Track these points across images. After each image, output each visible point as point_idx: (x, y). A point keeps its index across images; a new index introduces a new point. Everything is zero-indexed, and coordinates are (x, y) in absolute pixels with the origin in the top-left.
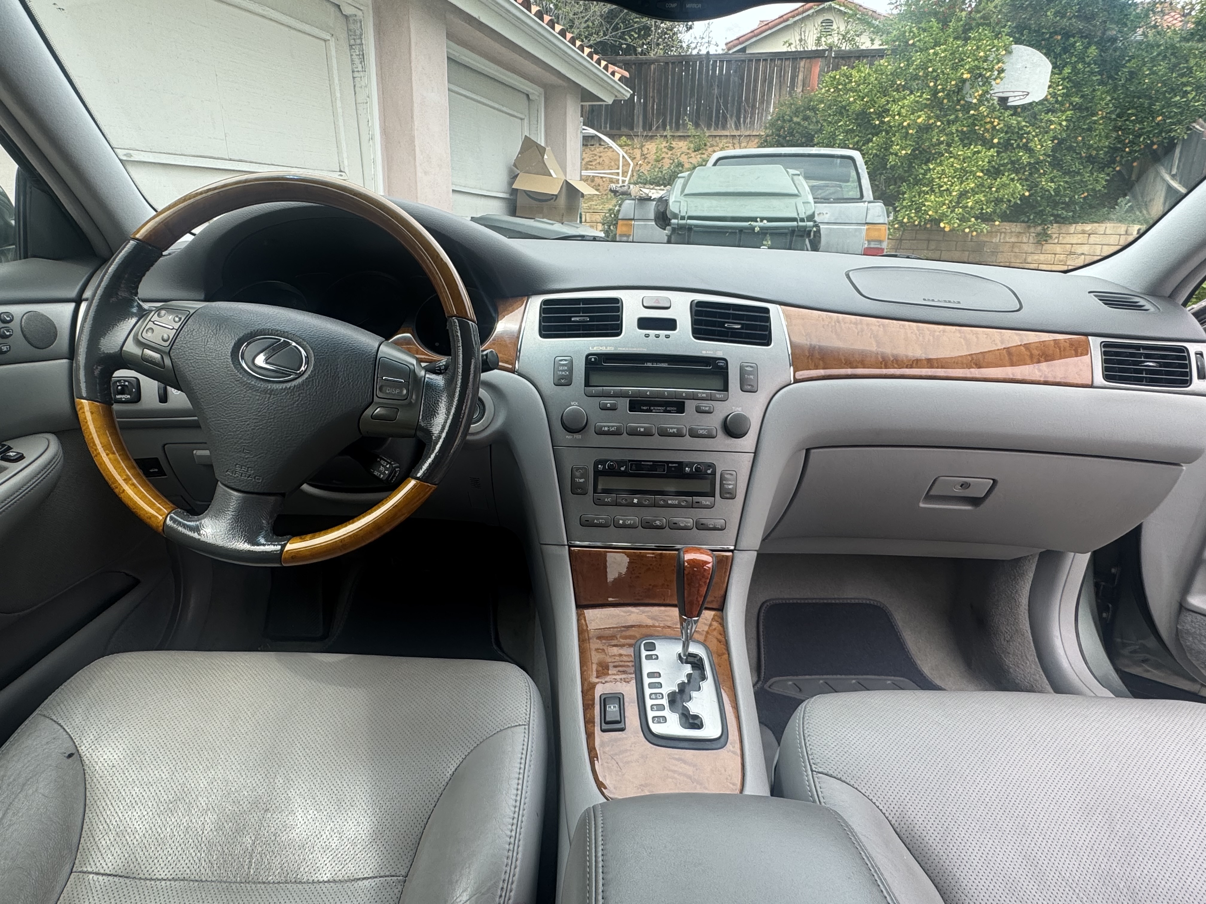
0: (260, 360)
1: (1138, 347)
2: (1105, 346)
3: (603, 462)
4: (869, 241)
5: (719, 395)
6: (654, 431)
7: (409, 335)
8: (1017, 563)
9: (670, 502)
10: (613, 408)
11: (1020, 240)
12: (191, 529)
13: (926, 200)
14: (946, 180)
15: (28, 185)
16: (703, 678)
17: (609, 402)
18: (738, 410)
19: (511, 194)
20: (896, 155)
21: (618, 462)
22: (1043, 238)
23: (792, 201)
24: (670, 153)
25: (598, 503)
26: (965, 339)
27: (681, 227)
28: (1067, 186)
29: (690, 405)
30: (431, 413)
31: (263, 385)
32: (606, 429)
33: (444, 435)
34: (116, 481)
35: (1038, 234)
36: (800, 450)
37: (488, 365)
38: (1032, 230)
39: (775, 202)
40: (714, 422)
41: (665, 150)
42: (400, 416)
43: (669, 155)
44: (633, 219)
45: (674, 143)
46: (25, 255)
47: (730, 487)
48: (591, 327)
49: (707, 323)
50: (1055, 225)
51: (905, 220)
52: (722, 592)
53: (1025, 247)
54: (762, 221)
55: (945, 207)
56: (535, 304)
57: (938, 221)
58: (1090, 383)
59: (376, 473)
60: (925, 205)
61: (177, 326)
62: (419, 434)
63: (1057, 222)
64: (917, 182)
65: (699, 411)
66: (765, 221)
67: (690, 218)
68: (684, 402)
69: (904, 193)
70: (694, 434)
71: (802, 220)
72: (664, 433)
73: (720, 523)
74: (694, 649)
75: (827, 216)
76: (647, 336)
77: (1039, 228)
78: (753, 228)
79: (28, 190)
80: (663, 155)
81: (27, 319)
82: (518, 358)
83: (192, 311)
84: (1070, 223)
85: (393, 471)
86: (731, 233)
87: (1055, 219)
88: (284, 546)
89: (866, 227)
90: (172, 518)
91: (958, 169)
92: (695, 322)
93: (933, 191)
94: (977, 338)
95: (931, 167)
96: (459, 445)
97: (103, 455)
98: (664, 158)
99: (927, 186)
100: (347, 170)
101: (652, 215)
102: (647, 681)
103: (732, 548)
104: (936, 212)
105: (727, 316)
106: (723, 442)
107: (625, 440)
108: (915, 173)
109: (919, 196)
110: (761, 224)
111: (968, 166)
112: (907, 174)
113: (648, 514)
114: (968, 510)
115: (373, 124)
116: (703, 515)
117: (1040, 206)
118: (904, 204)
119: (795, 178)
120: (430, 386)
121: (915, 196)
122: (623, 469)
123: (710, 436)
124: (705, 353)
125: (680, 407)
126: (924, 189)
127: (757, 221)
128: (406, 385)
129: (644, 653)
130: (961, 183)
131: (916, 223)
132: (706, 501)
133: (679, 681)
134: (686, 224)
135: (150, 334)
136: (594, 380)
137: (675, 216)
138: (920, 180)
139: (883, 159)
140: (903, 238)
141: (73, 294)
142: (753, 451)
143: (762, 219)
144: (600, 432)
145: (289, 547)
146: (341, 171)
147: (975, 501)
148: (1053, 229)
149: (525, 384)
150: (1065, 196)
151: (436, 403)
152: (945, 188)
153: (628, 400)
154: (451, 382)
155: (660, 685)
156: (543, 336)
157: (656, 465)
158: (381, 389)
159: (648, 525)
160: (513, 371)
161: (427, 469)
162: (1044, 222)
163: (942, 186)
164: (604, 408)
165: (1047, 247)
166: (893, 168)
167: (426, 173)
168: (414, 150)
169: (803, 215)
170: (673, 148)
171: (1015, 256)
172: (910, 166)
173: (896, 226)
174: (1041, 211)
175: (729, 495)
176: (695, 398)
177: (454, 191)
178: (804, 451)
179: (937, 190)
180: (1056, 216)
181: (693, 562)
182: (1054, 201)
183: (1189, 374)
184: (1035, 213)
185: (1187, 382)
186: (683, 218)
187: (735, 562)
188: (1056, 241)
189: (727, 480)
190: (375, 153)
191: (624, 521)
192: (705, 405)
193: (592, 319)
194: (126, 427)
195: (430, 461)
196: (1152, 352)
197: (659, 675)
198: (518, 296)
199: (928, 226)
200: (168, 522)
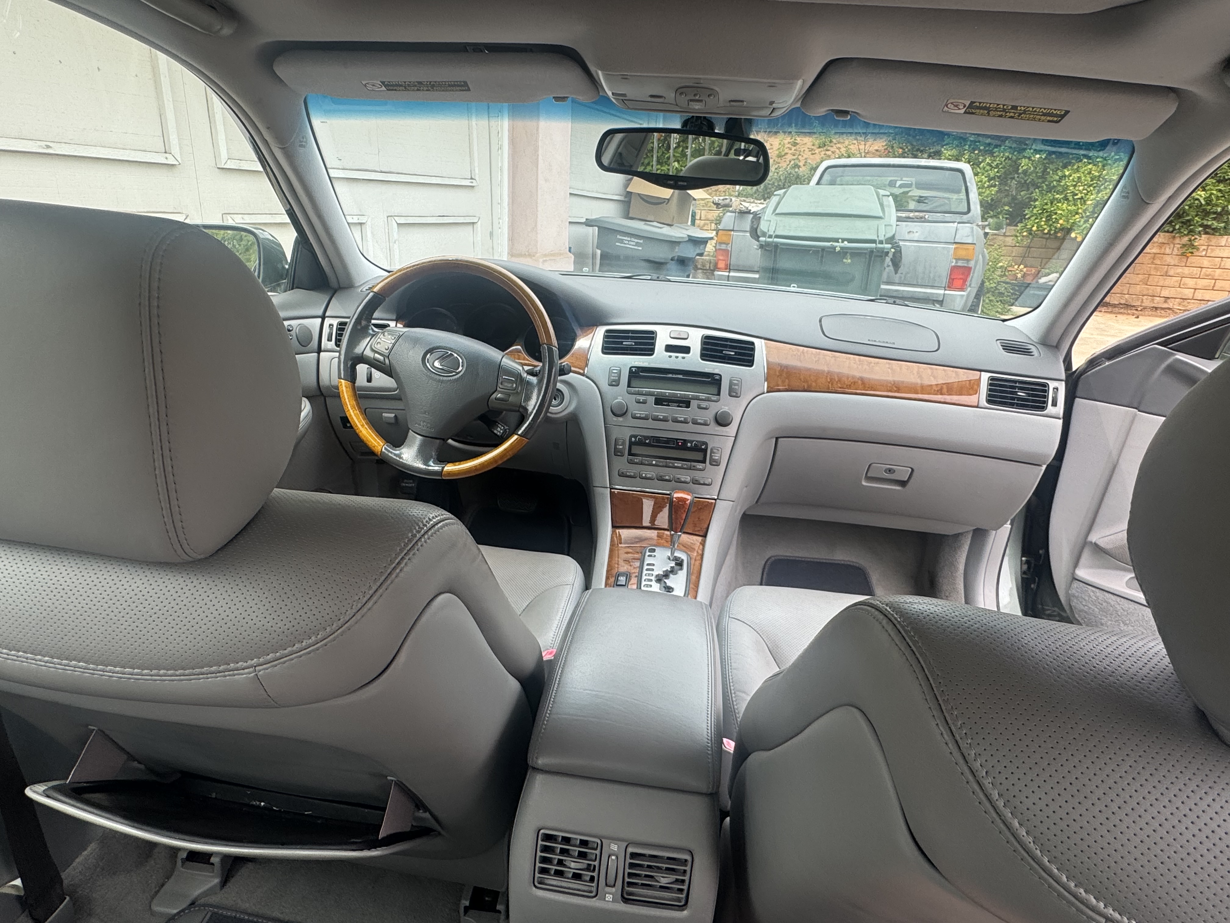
0: (437, 364)
1: (1015, 382)
2: (991, 380)
3: (635, 436)
4: (957, 260)
5: (714, 398)
6: (670, 418)
7: (519, 347)
8: (957, 537)
9: (676, 465)
10: (644, 402)
11: (1162, 251)
12: (395, 455)
13: (1058, 208)
14: (1081, 188)
15: (300, 246)
16: (681, 569)
17: (642, 398)
18: (726, 409)
19: (626, 197)
20: (1029, 158)
21: (644, 436)
22: (1189, 249)
23: (876, 222)
24: (793, 148)
25: (630, 462)
26: (892, 369)
27: (768, 244)
28: (1220, 195)
29: (694, 403)
30: (528, 398)
31: (438, 377)
32: (639, 415)
33: (535, 411)
34: (357, 426)
35: (1184, 246)
36: (772, 438)
37: (563, 371)
38: (1177, 241)
39: (859, 224)
40: (709, 416)
41: (789, 146)
42: (511, 399)
43: (792, 151)
44: (733, 230)
45: (798, 139)
46: (293, 286)
47: (716, 458)
48: (636, 349)
49: (712, 350)
50: (1203, 236)
51: (1034, 228)
52: (706, 526)
53: (1169, 259)
54: (843, 242)
55: (1077, 216)
56: (600, 332)
57: (1069, 231)
58: (976, 404)
59: (495, 432)
60: (1056, 213)
61: (393, 341)
62: (521, 410)
63: (1206, 233)
64: (1050, 189)
65: (699, 407)
66: (846, 242)
67: (777, 237)
68: (690, 402)
69: (1036, 200)
70: (695, 422)
71: (881, 242)
72: (675, 421)
73: (708, 481)
74: (677, 554)
75: (917, 234)
76: (670, 357)
77: (1185, 239)
78: (835, 248)
79: (300, 249)
80: (786, 151)
81: (299, 329)
82: (587, 365)
83: (401, 334)
84: (1221, 235)
85: (505, 431)
86: (814, 251)
87: (1204, 229)
88: (443, 468)
89: (954, 246)
90: (385, 449)
91: (1095, 177)
92: (703, 349)
93: (1067, 199)
94: (901, 369)
95: (1067, 173)
96: (543, 418)
97: (351, 411)
98: (787, 154)
99: (1062, 193)
100: (477, 178)
101: (748, 229)
102: (646, 567)
103: (716, 497)
104: (1068, 222)
105: (725, 346)
106: (714, 428)
107: (650, 423)
108: (1049, 179)
109: (1052, 203)
110: (842, 245)
111: (1107, 174)
112: (1040, 181)
113: (663, 471)
114: (898, 490)
115: (502, 136)
116: (698, 475)
117: (1188, 215)
118: (1035, 211)
119: (885, 199)
120: (529, 383)
121: (1046, 204)
122: (647, 441)
123: (705, 424)
124: (707, 370)
125: (687, 404)
126: (1058, 196)
127: (838, 242)
128: (516, 382)
129: (648, 553)
130: (1098, 192)
131: (1046, 231)
132: (700, 466)
133: (665, 569)
134: (773, 242)
135: (379, 345)
136: (633, 383)
137: (764, 234)
138: (1054, 187)
139: (1015, 162)
140: (1032, 245)
141: (320, 312)
142: (734, 435)
143: (843, 240)
144: (634, 417)
145: (446, 468)
146: (472, 179)
147: (903, 484)
148: (1202, 241)
149: (590, 384)
150: (1217, 205)
151: (532, 393)
152: (1079, 196)
153: (654, 398)
154: (540, 382)
155: (653, 570)
156: (604, 353)
157: (669, 440)
158: (501, 384)
159: (661, 479)
160: (583, 375)
161: (524, 430)
162: (1191, 232)
163: (1077, 195)
164: (638, 402)
165: (1192, 259)
166: (1025, 172)
167: (546, 180)
168: (537, 159)
169: (882, 238)
170: (797, 144)
171: (1155, 268)
172: (1044, 171)
173: (1025, 234)
174: (1189, 221)
175: (715, 463)
176: (697, 398)
177: (571, 194)
178: (774, 440)
179: (1071, 198)
180: (1206, 227)
181: (679, 499)
182: (1204, 210)
183: (1045, 402)
184: (1182, 222)
185: (1043, 408)
186: (770, 236)
187: (717, 506)
188: (1204, 253)
189: (714, 453)
190: (502, 162)
191: (646, 474)
192: (704, 404)
193: (636, 343)
194: (362, 397)
195: (526, 425)
196: (1025, 386)
197: (653, 565)
198: (590, 326)
199: (1059, 235)
200: (383, 450)
